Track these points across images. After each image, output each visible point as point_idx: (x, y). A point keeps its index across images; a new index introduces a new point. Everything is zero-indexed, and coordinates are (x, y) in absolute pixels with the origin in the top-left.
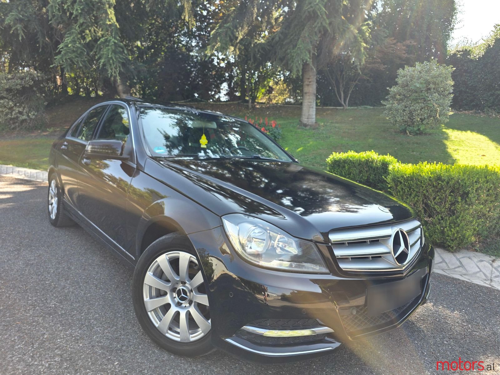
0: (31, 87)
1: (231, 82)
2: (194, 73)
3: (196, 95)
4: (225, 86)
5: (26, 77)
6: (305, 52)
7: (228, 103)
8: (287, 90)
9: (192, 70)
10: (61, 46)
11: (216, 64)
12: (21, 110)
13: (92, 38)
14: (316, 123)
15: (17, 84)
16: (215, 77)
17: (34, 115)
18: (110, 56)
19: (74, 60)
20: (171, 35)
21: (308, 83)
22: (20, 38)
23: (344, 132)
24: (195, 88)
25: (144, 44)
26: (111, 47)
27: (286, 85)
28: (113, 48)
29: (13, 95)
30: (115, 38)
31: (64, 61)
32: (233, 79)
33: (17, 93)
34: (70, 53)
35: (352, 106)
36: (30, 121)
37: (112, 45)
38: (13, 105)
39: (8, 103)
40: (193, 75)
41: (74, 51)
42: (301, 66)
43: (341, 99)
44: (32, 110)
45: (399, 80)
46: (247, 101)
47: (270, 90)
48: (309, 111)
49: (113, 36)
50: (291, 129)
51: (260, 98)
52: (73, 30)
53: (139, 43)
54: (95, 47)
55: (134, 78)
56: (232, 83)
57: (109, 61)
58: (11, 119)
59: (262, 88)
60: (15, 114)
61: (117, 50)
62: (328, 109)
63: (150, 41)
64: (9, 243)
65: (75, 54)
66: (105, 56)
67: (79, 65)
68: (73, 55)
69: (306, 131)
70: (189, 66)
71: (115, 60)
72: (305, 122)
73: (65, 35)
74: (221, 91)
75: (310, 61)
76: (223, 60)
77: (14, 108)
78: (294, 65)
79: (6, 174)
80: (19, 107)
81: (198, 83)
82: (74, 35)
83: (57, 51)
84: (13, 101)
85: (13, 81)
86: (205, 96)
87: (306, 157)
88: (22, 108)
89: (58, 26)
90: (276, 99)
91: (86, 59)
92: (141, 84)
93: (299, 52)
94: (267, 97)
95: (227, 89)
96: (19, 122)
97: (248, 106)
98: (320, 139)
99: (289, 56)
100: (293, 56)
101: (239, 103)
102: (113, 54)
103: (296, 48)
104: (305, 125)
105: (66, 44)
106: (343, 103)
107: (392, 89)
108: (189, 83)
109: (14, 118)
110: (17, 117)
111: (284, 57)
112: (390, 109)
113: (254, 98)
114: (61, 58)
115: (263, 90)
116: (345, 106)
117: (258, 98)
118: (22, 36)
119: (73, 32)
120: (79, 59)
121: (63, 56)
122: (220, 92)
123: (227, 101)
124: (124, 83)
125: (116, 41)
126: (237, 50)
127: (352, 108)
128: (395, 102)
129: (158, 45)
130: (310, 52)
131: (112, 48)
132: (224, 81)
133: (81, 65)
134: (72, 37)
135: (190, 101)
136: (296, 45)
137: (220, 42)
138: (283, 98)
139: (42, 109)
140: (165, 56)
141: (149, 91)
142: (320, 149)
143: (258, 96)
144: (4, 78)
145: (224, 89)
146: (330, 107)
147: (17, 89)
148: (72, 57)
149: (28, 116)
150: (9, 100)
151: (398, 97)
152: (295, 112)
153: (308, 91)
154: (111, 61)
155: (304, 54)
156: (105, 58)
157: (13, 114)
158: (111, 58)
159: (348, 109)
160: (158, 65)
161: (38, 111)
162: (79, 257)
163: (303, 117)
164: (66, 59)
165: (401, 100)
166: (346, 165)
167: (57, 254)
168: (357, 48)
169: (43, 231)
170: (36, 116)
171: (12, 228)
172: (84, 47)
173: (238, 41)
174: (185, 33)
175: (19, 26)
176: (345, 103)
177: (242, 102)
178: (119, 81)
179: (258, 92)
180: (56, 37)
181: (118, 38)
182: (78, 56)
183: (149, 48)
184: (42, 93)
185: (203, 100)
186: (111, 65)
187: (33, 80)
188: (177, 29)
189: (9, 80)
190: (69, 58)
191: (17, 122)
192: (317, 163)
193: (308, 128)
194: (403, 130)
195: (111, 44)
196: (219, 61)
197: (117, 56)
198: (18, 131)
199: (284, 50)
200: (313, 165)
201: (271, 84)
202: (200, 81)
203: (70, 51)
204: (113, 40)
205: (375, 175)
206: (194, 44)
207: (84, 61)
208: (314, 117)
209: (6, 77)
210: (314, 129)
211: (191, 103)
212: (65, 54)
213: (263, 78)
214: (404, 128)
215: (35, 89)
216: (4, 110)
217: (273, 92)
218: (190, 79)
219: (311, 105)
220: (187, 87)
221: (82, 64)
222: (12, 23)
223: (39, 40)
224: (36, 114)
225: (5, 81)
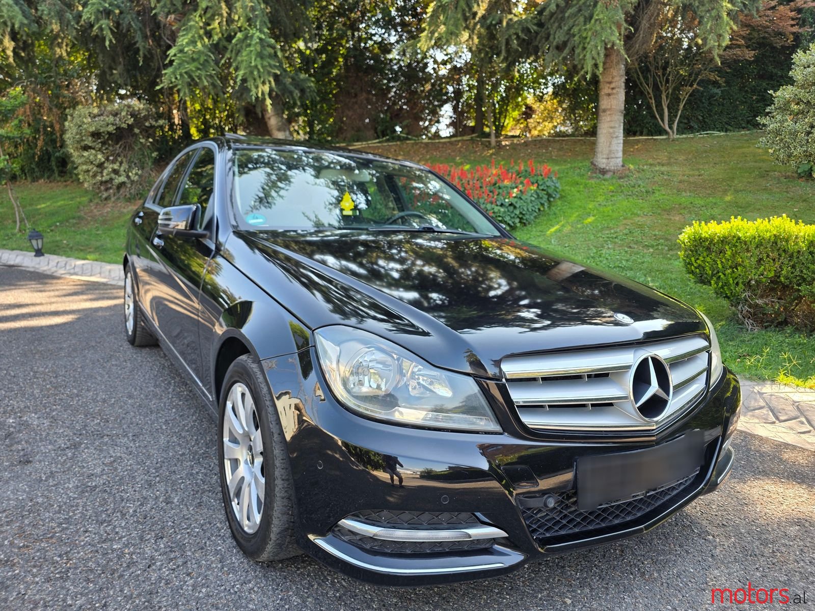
0: (130, 127)
1: (458, 102)
2: (394, 90)
3: (398, 129)
4: (447, 111)
5: (122, 110)
6: (611, 28)
7: (454, 139)
8: (560, 110)
9: (391, 85)
10: (172, 52)
11: (432, 72)
12: (116, 167)
13: (223, 35)
14: (623, 166)
15: (107, 124)
16: (430, 95)
17: (136, 174)
18: (253, 64)
19: (193, 75)
20: (354, 27)
21: (610, 91)
22: (107, 43)
23: (680, 182)
24: (397, 116)
25: (310, 45)
26: (255, 48)
27: (558, 102)
28: (259, 50)
29: (103, 143)
30: (261, 31)
31: (179, 77)
32: (462, 97)
33: (108, 139)
34: (188, 63)
35: (682, 134)
36: (132, 185)
37: (257, 43)
38: (103, 160)
39: (96, 156)
40: (393, 94)
41: (193, 60)
42: (602, 55)
43: (663, 120)
44: (133, 166)
45: (797, 73)
46: (488, 135)
47: (529, 112)
48: (610, 143)
49: (258, 27)
50: (577, 178)
51: (509, 128)
52: (192, 23)
53: (301, 45)
54: (227, 49)
55: (295, 104)
56: (460, 104)
57: (252, 73)
58: (102, 183)
59: (514, 110)
60: (107, 175)
61: (265, 53)
62: (638, 141)
63: (320, 39)
64: (62, 426)
65: (196, 64)
66: (244, 63)
67: (203, 82)
68: (192, 67)
69: (606, 183)
70: (385, 79)
71: (261, 70)
72: (603, 166)
73: (178, 32)
74: (441, 119)
75: (619, 44)
76: (444, 63)
77: (106, 165)
78: (588, 56)
79: (91, 275)
80: (113, 162)
81: (401, 108)
82: (194, 31)
83: (167, 62)
84: (103, 153)
85: (102, 118)
86: (413, 131)
87: (612, 231)
88: (118, 164)
89: (167, 18)
90: (539, 128)
91: (214, 72)
92: (306, 115)
93: (598, 28)
94: (522, 126)
95: (451, 114)
96: (114, 187)
97: (489, 142)
98: (634, 197)
99: (576, 38)
100: (586, 38)
101: (472, 139)
102: (258, 59)
103: (593, 21)
104: (603, 172)
105: (181, 48)
106: (667, 128)
107: (779, 93)
108: (386, 108)
109: (106, 182)
110: (111, 179)
111: (565, 44)
112: (777, 133)
113: (500, 128)
114: (174, 73)
115: (516, 114)
116: (671, 133)
117: (506, 127)
118: (110, 41)
119: (191, 26)
120: (203, 73)
121: (176, 69)
122: (438, 122)
123: (451, 137)
124: (279, 113)
125: (263, 37)
126: (475, 37)
127: (684, 136)
128: (787, 117)
129: (333, 46)
130: (619, 26)
131: (256, 50)
132: (446, 102)
133: (206, 83)
134: (190, 36)
135: (388, 141)
136: (591, 17)
137: (444, 24)
138: (551, 125)
139: (150, 164)
140: (345, 64)
141: (320, 126)
142: (639, 216)
143: (505, 124)
144: (87, 115)
145: (445, 116)
146: (641, 137)
147: (109, 133)
148: (191, 70)
149: (128, 177)
150: (97, 151)
151: (794, 107)
152: (577, 149)
153: (609, 107)
154: (256, 73)
155: (609, 31)
156: (246, 68)
157: (104, 174)
158: (256, 66)
159: (677, 139)
160: (333, 79)
161: (143, 168)
162: (192, 467)
163: (599, 155)
164: (181, 75)
165: (802, 112)
166: (727, 247)
167: (149, 457)
168: (714, 13)
169: (130, 396)
170: (140, 176)
171: (75, 391)
172: (210, 51)
173: (477, 19)
174: (378, 20)
175: (104, 23)
176: (671, 128)
177: (478, 137)
178: (269, 108)
179: (505, 117)
180: (165, 39)
181: (266, 30)
182: (201, 67)
183: (319, 51)
184: (149, 138)
185: (410, 137)
186: (255, 80)
187: (132, 115)
188: (363, 14)
189: (95, 117)
190: (186, 73)
191: (111, 188)
192: (637, 243)
193: (607, 176)
194: (805, 171)
195: (253, 42)
196: (436, 66)
197: (265, 63)
198: (114, 202)
199: (566, 28)
200: (630, 247)
201: (530, 100)
202: (404, 104)
203: (187, 59)
204: (258, 34)
205: (793, 267)
206: (393, 39)
207: (211, 76)
208: (620, 154)
209: (90, 113)
210: (620, 178)
211: (390, 144)
212: (180, 64)
213: (516, 90)
214: (807, 168)
215: (137, 131)
216: (90, 167)
217: (534, 116)
218: (388, 102)
219: (614, 133)
220: (382, 116)
221: (208, 81)
222: (93, 17)
223: (137, 45)
224: (140, 172)
225: (90, 120)
